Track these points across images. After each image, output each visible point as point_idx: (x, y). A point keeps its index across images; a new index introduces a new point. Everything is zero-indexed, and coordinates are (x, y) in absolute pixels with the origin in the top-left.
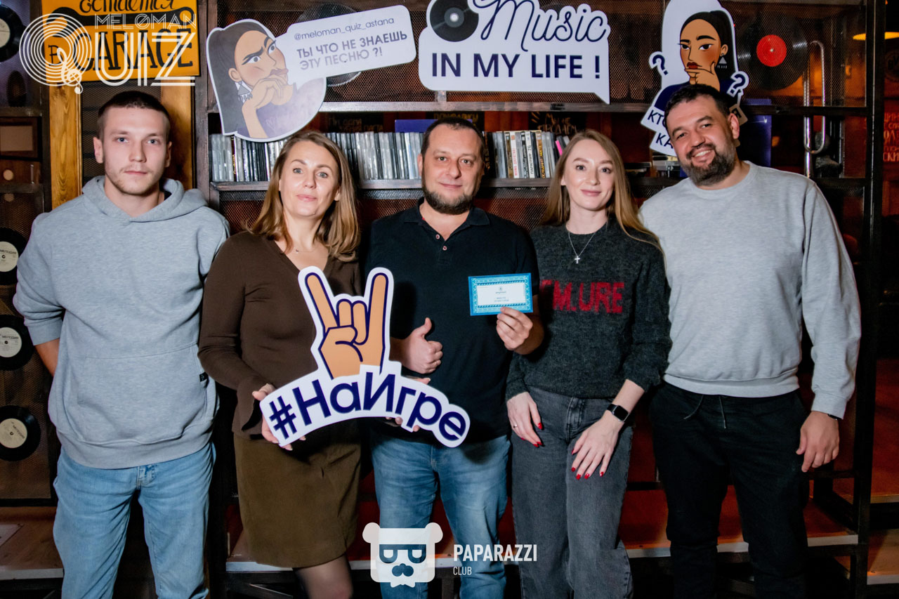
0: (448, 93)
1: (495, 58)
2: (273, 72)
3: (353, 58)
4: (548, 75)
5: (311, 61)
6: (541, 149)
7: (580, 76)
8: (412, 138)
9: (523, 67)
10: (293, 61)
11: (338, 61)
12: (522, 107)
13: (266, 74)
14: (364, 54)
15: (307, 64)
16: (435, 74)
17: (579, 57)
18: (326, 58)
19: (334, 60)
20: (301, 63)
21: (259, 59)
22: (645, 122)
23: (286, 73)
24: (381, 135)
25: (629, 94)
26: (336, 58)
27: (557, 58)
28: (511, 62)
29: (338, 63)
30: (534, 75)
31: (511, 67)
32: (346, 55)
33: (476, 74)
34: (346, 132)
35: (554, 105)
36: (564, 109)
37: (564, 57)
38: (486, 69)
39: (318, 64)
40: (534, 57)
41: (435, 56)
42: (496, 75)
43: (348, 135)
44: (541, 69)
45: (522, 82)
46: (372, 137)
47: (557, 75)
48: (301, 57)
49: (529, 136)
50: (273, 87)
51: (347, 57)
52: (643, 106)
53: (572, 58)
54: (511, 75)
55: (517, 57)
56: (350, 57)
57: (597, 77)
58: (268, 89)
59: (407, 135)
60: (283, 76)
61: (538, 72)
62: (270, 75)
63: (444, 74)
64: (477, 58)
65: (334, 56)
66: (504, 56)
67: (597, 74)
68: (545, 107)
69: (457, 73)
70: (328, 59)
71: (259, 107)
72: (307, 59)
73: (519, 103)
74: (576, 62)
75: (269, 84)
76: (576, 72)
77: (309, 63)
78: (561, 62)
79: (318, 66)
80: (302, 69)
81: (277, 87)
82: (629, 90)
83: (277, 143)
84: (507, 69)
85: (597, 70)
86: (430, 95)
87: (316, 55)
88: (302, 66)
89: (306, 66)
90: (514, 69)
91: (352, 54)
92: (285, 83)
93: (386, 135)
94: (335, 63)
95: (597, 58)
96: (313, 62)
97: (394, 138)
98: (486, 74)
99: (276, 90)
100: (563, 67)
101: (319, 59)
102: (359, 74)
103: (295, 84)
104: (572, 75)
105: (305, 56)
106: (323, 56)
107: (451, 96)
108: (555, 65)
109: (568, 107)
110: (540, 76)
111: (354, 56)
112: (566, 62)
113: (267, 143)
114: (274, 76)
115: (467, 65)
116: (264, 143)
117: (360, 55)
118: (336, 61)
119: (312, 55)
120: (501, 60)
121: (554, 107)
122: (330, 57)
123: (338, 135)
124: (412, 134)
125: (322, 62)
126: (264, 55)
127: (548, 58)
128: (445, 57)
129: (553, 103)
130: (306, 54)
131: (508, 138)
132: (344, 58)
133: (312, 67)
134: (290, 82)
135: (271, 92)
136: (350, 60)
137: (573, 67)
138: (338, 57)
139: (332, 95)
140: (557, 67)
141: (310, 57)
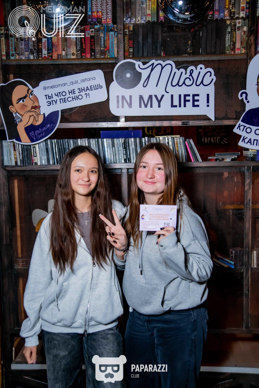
0: (126, 117)
1: (151, 97)
2: (32, 108)
3: (74, 99)
4: (180, 106)
5: (52, 101)
6: (177, 146)
7: (198, 106)
8: (108, 141)
9: (166, 101)
10: (43, 102)
11: (67, 101)
12: (166, 124)
13: (29, 109)
14: (80, 97)
15: (50, 103)
16: (118, 107)
17: (198, 95)
18: (60, 99)
19: (65, 100)
20: (47, 102)
21: (25, 100)
22: (236, 130)
23: (39, 108)
24: (91, 140)
25: (226, 115)
26: (65, 99)
27: (185, 96)
28: (159, 99)
29: (66, 102)
30: (173, 106)
31: (159, 102)
32: (71, 98)
33: (140, 106)
34: (73, 139)
35: (184, 122)
36: (189, 124)
37: (189, 95)
38: (146, 103)
39: (56, 103)
40: (172, 96)
41: (118, 97)
42: (151, 106)
43: (74, 140)
44: (176, 102)
45: (166, 110)
46: (87, 141)
47: (185, 106)
48: (47, 99)
49: (171, 139)
50: (33, 115)
51: (71, 99)
52: (234, 121)
53: (194, 96)
54: (159, 106)
55: (163, 96)
56: (73, 99)
57: (208, 106)
58: (30, 116)
59: (105, 140)
60: (38, 109)
61: (174, 104)
62: (31, 109)
63: (123, 107)
64: (141, 97)
65: (64, 98)
66: (156, 96)
67: (208, 104)
68: (178, 123)
69: (130, 105)
70: (61, 100)
71: (26, 126)
72: (50, 100)
73: (164, 122)
74: (196, 98)
75: (31, 114)
76: (196, 103)
77: (51, 102)
78: (187, 98)
79: (56, 104)
80: (48, 105)
81: (35, 116)
82: (226, 112)
83: (37, 145)
84: (157, 103)
85: (208, 102)
86: (116, 119)
87: (55, 98)
88: (47, 104)
89: (50, 104)
90: (161, 103)
91: (74, 97)
92: (39, 113)
93: (94, 140)
94: (65, 102)
95: (208, 95)
96: (54, 102)
97: (98, 142)
98: (146, 106)
99: (35, 117)
100: (189, 101)
101: (57, 100)
102: (78, 108)
103: (44, 114)
104: (194, 106)
105: (49, 99)
106: (58, 99)
107: (128, 119)
108: (184, 100)
109: (192, 123)
110: (176, 106)
111: (75, 98)
112: (190, 98)
113: (32, 145)
114: (33, 110)
115: (136, 101)
116: (30, 145)
117: (78, 97)
118: (66, 101)
119: (53, 98)
120: (154, 98)
121: (183, 123)
122: (62, 99)
123: (69, 140)
124: (108, 139)
125: (58, 102)
126: (27, 98)
127: (180, 96)
128: (123, 97)
129: (183, 121)
130: (50, 98)
131: (159, 141)
132: (69, 99)
133: (53, 105)
134: (42, 113)
135: (32, 118)
136: (73, 100)
137: (194, 101)
138: (66, 99)
139: (64, 120)
140: (185, 101)
141: (52, 99)
